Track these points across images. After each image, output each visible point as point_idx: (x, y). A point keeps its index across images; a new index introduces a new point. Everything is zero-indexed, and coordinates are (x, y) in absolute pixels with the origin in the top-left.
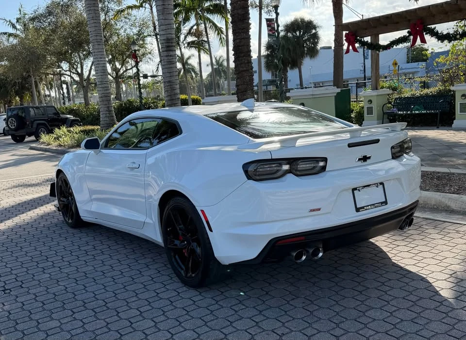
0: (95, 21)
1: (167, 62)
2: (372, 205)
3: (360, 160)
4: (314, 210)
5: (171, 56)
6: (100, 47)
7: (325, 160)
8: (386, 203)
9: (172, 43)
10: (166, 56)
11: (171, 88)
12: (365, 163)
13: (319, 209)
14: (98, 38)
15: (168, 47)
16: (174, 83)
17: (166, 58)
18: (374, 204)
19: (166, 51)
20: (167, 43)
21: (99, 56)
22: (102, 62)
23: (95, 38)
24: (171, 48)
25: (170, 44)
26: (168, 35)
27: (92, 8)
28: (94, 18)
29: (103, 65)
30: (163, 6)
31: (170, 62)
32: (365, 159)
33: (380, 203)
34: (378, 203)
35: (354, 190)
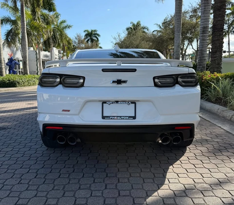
0: (178, 21)
1: (202, 39)
2: (119, 117)
3: (114, 82)
4: (65, 111)
5: (204, 36)
6: (179, 34)
7: (84, 78)
8: (134, 118)
9: (206, 29)
10: (202, 36)
11: (201, 53)
12: (120, 85)
13: (69, 111)
14: (179, 29)
15: (203, 31)
16: (203, 50)
17: (201, 37)
18: (120, 117)
19: (202, 34)
20: (203, 29)
21: (177, 38)
22: (178, 41)
23: (177, 29)
24: (205, 32)
25: (205, 30)
26: (205, 25)
27: (178, 14)
28: (178, 19)
29: (178, 43)
30: (204, 9)
31: (203, 39)
32: (119, 82)
33: (127, 117)
34: (126, 117)
35: (104, 102)
